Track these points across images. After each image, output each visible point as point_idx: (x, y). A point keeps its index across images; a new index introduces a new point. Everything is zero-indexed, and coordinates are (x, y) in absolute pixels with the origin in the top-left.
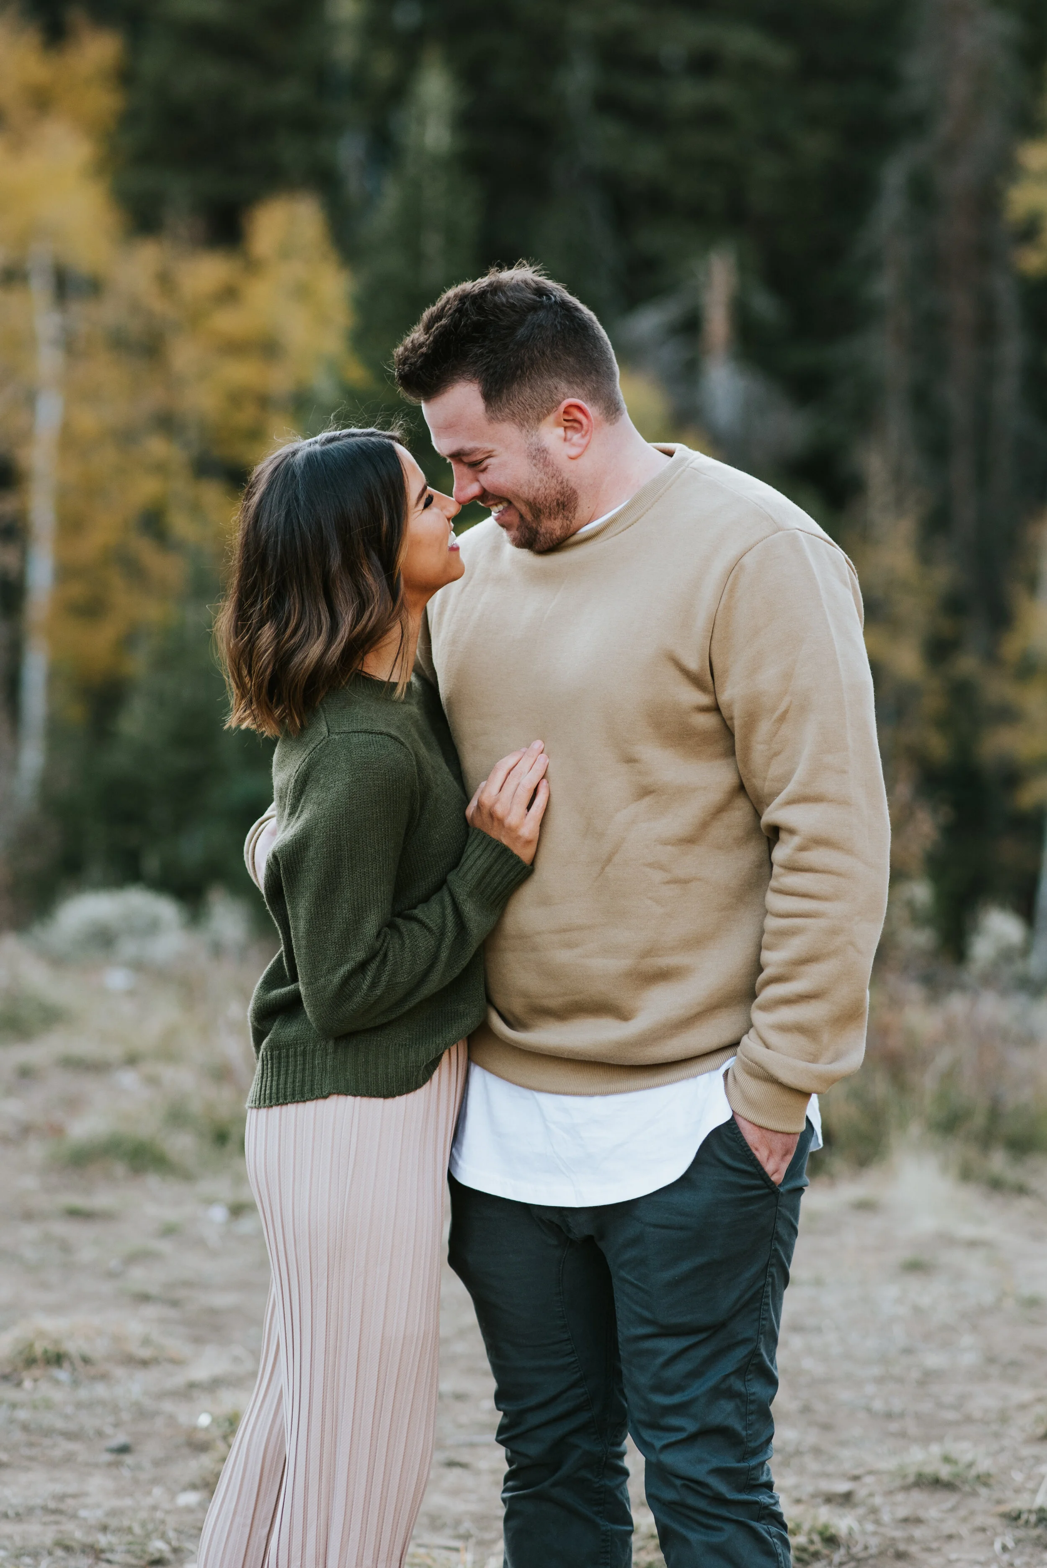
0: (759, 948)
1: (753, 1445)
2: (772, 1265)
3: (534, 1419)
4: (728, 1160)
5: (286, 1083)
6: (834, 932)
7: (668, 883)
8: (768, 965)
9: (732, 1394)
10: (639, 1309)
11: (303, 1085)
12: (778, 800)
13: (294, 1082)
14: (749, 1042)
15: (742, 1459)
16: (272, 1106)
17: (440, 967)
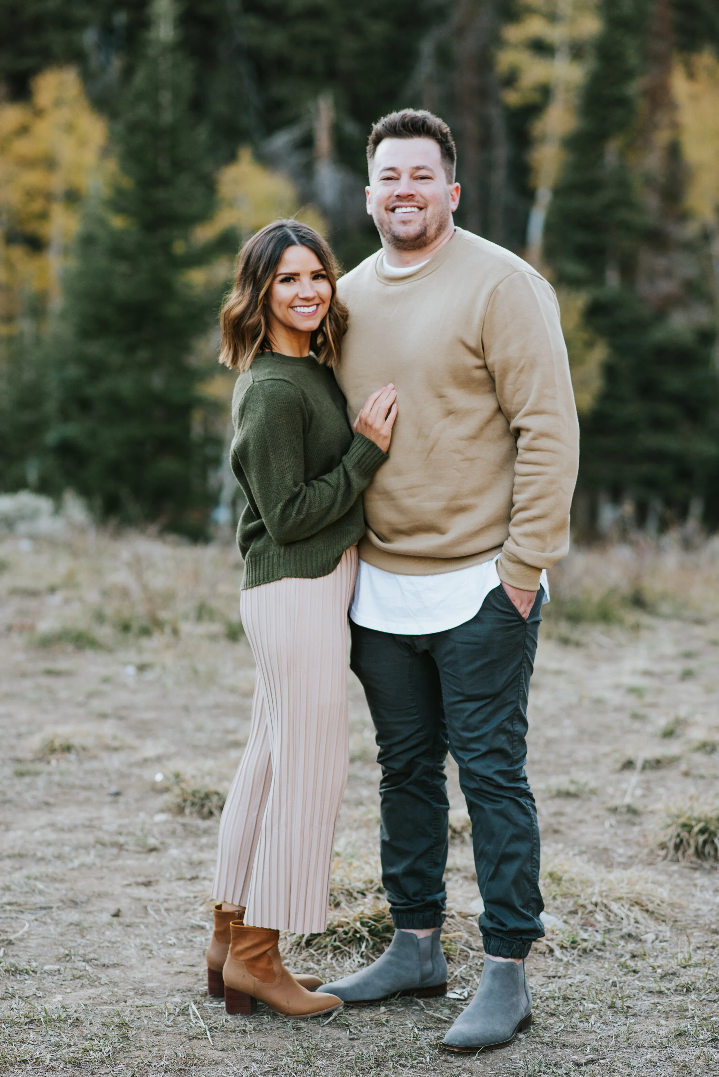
0: (512, 494)
1: (516, 757)
2: (524, 662)
3: (397, 749)
4: (499, 607)
5: (259, 574)
6: (552, 482)
7: (464, 460)
8: (517, 502)
9: (505, 731)
10: (454, 688)
11: (268, 574)
12: (520, 414)
13: (263, 573)
14: (509, 544)
15: (511, 765)
16: (253, 587)
17: (337, 505)
